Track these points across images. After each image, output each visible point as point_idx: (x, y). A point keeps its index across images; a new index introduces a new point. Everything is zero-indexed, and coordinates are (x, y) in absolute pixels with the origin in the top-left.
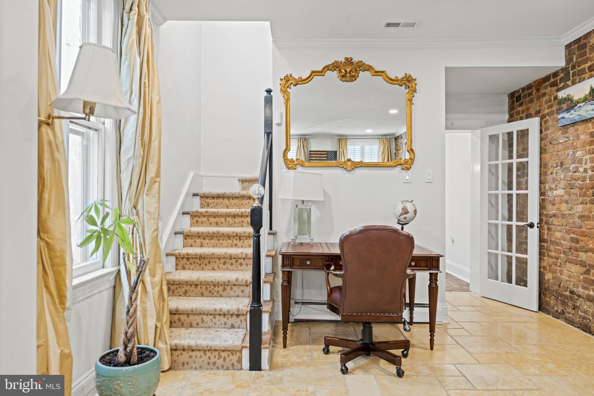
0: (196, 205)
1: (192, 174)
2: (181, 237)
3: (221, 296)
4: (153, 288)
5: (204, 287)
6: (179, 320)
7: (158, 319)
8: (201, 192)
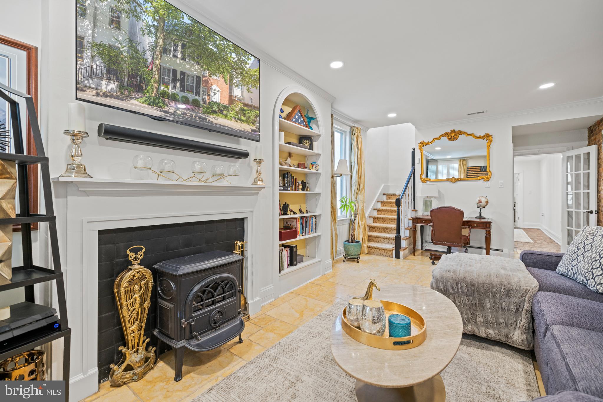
0: (385, 199)
1: (383, 185)
2: (376, 211)
3: (389, 233)
4: (362, 225)
5: (382, 229)
6: (372, 239)
7: (364, 236)
8: (386, 193)
